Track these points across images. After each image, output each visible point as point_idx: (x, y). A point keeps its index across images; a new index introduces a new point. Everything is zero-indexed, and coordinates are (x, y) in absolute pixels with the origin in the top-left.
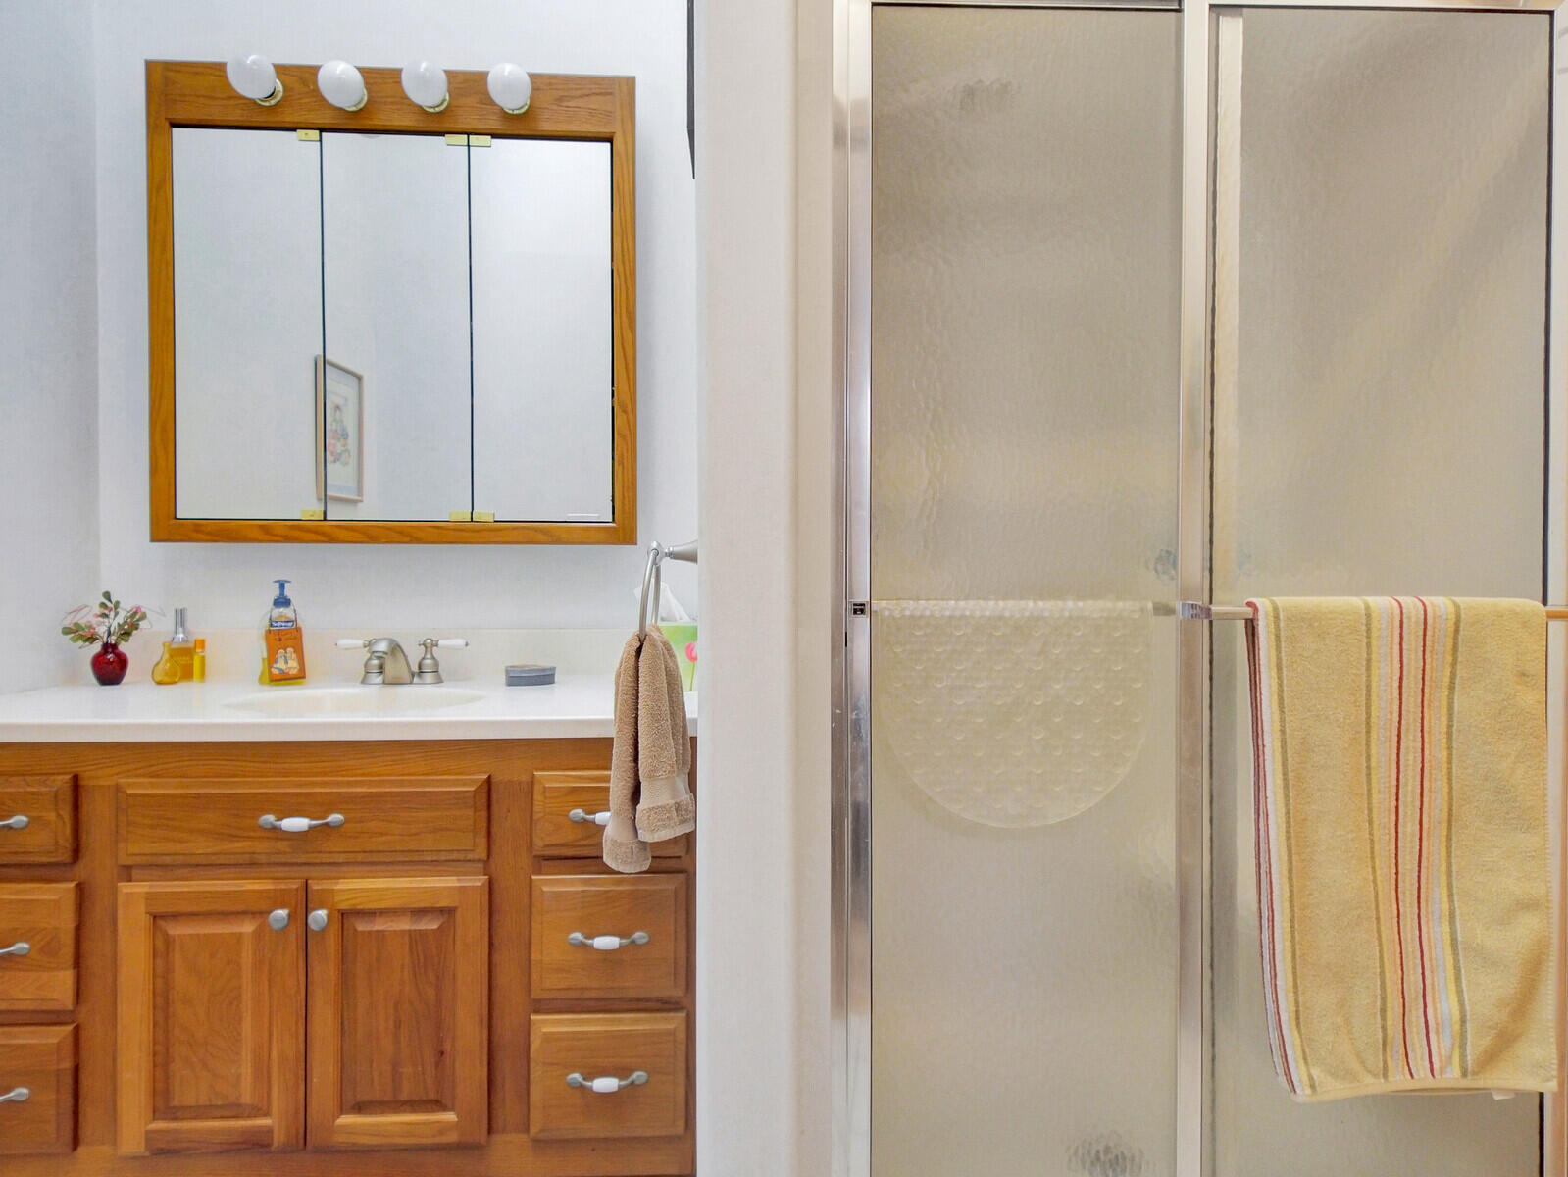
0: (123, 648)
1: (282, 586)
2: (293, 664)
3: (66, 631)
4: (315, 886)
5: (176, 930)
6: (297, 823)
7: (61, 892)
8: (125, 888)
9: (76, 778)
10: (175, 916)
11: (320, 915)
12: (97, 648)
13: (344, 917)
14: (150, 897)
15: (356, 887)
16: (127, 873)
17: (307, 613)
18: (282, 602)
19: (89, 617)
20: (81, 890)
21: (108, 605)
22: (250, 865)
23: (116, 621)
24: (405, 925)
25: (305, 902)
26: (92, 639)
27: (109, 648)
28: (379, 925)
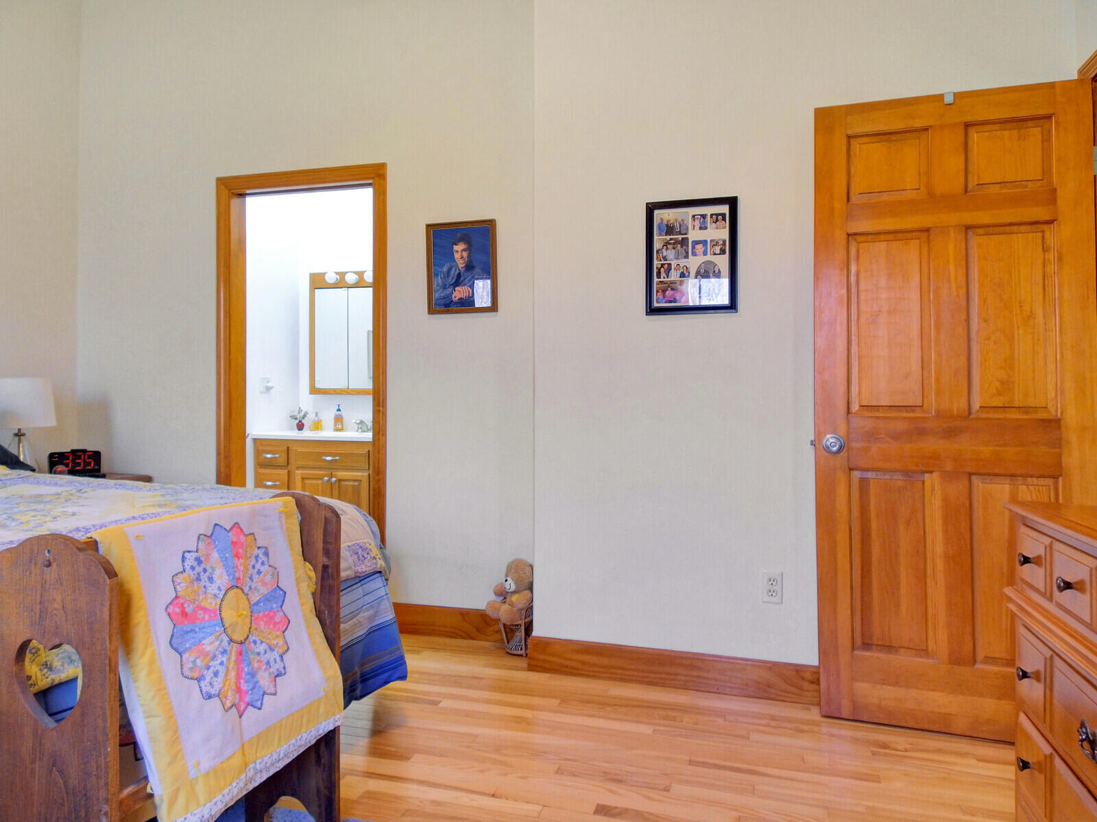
0: (303, 421)
1: (339, 405)
2: (340, 426)
3: (291, 417)
4: (333, 473)
5: (307, 481)
6: (329, 458)
7: (284, 472)
8: (297, 471)
9: (288, 447)
10: (306, 478)
11: (334, 479)
12: (297, 421)
13: (340, 480)
14: (302, 474)
15: (342, 474)
16: (298, 468)
17: (344, 413)
18: (339, 410)
19: (296, 413)
20: (289, 472)
21: (300, 411)
22: (320, 468)
23: (302, 415)
24: (351, 483)
25: (331, 476)
26: (296, 419)
27: (300, 421)
28: (346, 483)
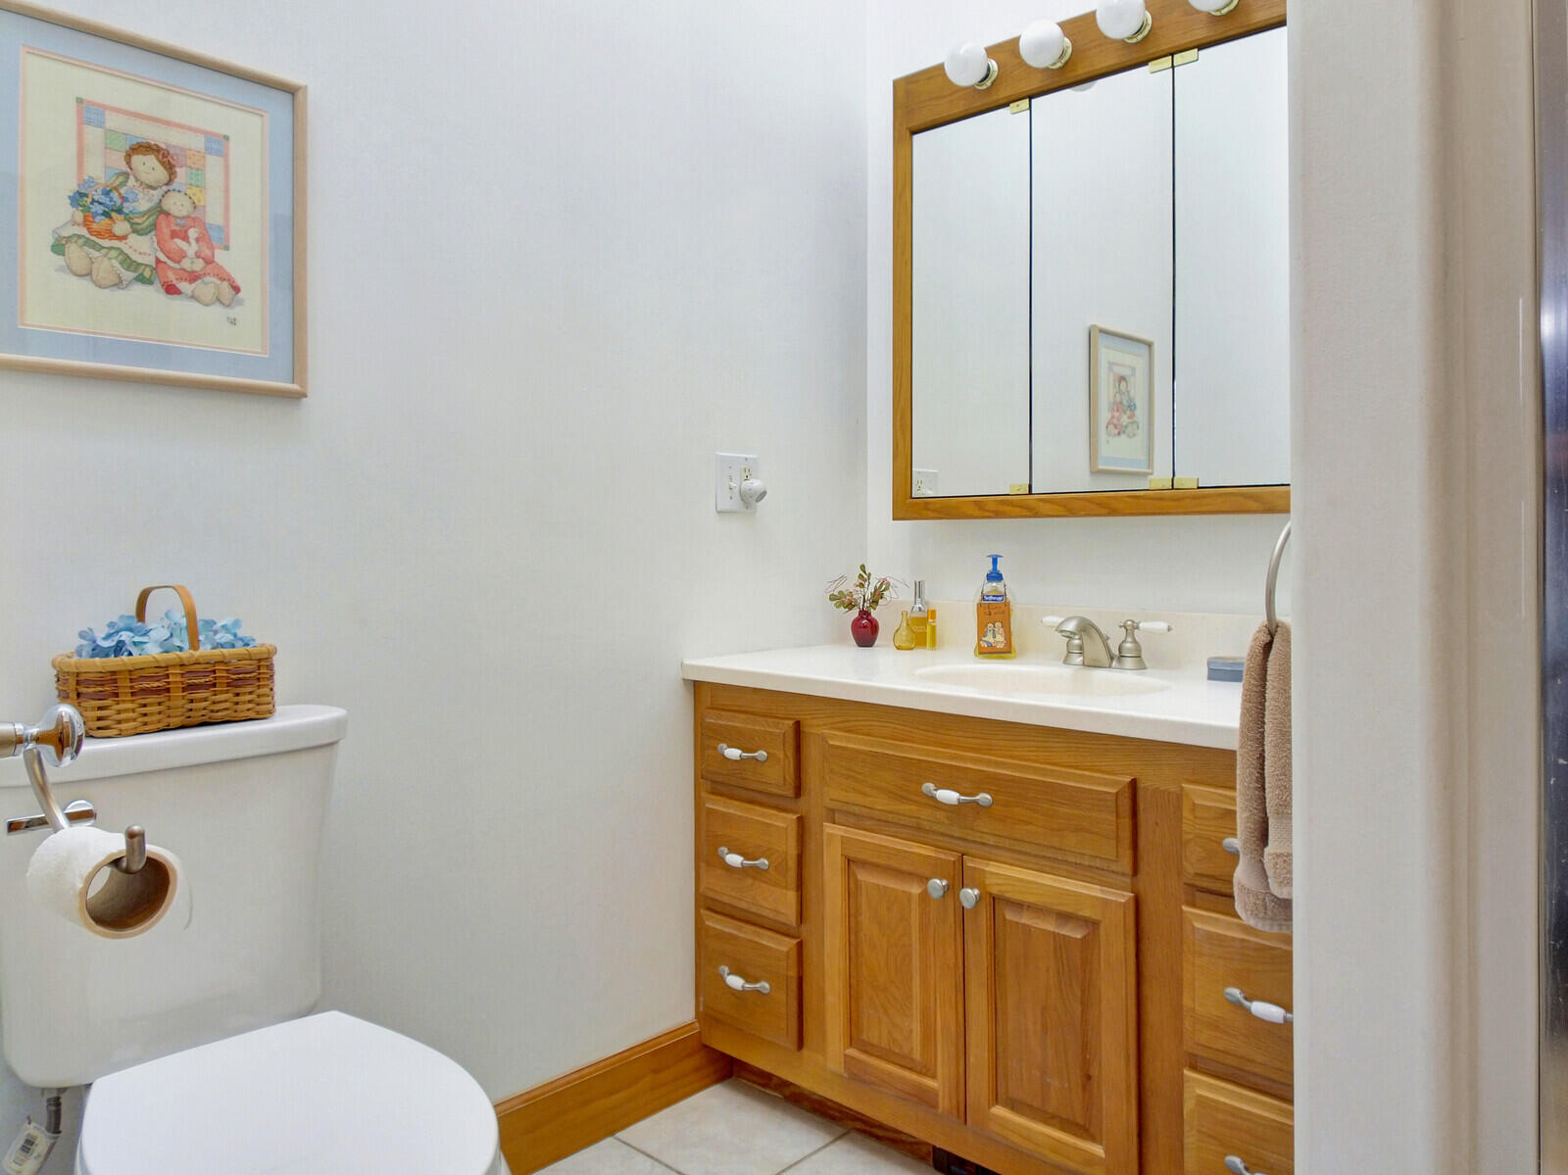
0: (874, 614)
1: (995, 561)
2: (1000, 638)
3: (833, 598)
4: (969, 863)
5: (864, 877)
6: (948, 796)
7: (785, 822)
8: (830, 829)
9: (798, 724)
10: (864, 864)
11: (969, 895)
12: (855, 613)
13: (994, 902)
14: (844, 840)
15: (1007, 875)
16: (832, 816)
18: (995, 576)
19: (849, 586)
20: (801, 821)
21: (864, 578)
22: (917, 831)
23: (869, 591)
24: (1049, 926)
25: (959, 877)
26: (850, 606)
27: (865, 614)
28: (1026, 919)
